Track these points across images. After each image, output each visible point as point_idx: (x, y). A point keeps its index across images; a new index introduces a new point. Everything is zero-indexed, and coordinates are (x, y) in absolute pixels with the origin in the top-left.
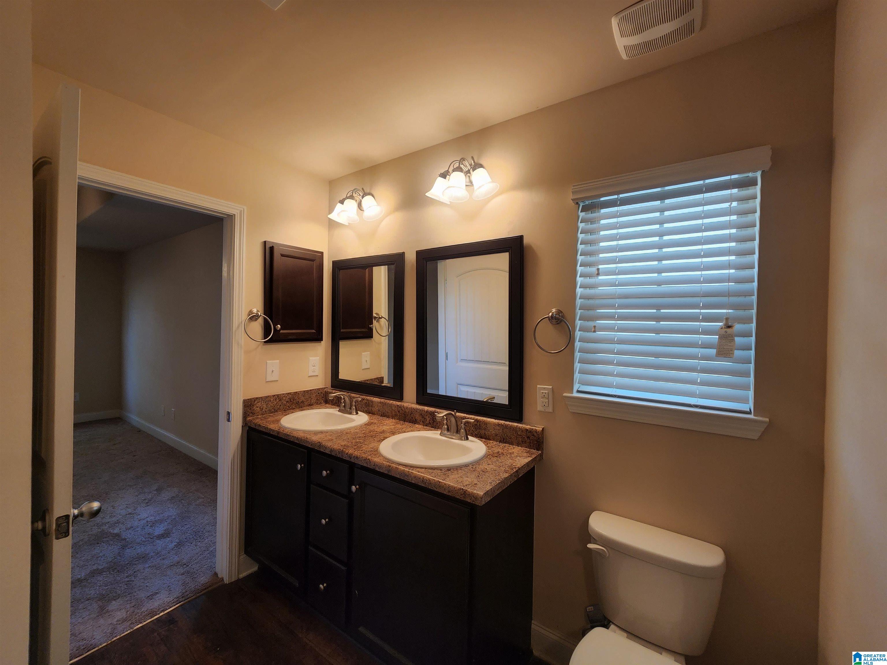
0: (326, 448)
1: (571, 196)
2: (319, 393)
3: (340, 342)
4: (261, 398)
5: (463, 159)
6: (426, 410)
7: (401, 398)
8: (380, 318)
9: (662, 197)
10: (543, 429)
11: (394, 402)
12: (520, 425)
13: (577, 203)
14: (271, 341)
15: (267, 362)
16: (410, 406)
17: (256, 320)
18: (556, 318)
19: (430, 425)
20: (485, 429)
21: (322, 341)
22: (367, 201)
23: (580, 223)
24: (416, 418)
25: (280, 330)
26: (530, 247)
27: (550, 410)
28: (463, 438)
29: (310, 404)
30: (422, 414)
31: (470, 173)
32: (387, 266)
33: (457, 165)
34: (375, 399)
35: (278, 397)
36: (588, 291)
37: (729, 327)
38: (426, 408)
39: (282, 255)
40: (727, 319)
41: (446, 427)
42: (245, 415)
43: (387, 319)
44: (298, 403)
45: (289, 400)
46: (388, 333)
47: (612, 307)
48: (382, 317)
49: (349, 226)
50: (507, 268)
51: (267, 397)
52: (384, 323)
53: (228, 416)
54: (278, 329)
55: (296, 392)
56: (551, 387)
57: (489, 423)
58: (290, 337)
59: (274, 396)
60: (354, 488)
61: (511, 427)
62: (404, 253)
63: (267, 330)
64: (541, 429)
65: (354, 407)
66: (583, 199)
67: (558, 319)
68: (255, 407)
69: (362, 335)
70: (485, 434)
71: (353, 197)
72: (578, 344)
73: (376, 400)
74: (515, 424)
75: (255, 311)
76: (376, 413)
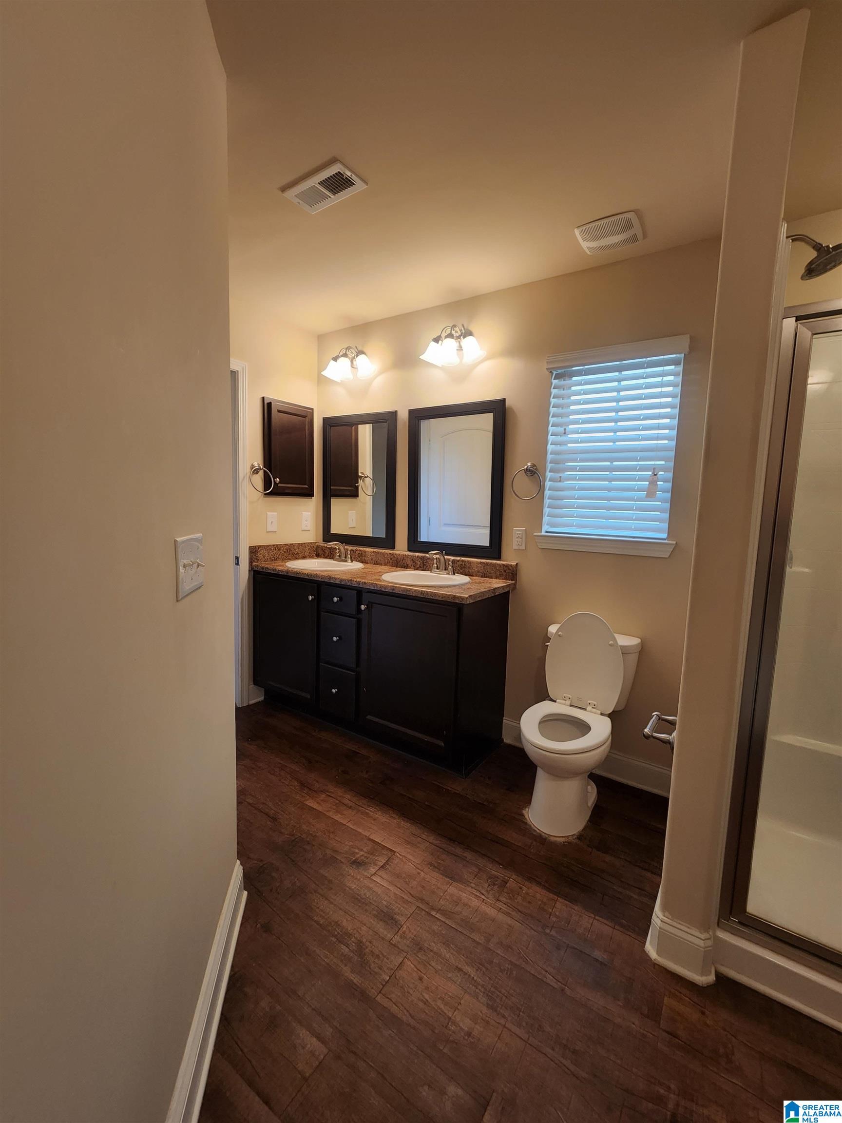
0: (336, 579)
1: (546, 366)
2: (311, 547)
3: (331, 500)
4: (264, 546)
5: (454, 326)
6: (417, 556)
7: (393, 547)
8: (365, 477)
9: (620, 369)
10: (517, 564)
11: (387, 551)
12: (498, 562)
13: (551, 372)
14: (272, 494)
15: (267, 514)
16: (402, 554)
17: (257, 473)
18: (530, 471)
19: (420, 569)
20: (469, 568)
21: (313, 496)
22: (361, 360)
23: (553, 389)
24: (408, 563)
25: (278, 484)
26: (511, 409)
27: (523, 547)
28: (451, 573)
29: (303, 557)
30: (413, 560)
31: (460, 339)
32: (371, 425)
33: (448, 332)
34: (367, 549)
35: (278, 547)
36: (558, 448)
37: (655, 475)
38: (417, 554)
39: (279, 411)
40: (654, 469)
41: (436, 565)
42: (251, 562)
43: (372, 478)
44: (293, 554)
45: (286, 551)
46: (373, 493)
47: (575, 460)
48: (368, 477)
49: (341, 384)
50: (491, 428)
51: (268, 546)
52: (369, 482)
53: (237, 560)
54: (277, 482)
55: (292, 544)
56: (524, 529)
57: (473, 562)
58: (287, 491)
59: (274, 545)
60: (363, 607)
61: (491, 563)
62: (396, 412)
63: (267, 483)
64: (515, 564)
65: (349, 556)
66: (556, 369)
67: (532, 471)
68: (259, 554)
69: (348, 493)
70: (469, 571)
71: (347, 355)
72: (547, 493)
73: (369, 550)
74: (495, 562)
75: (256, 464)
76: (369, 562)
